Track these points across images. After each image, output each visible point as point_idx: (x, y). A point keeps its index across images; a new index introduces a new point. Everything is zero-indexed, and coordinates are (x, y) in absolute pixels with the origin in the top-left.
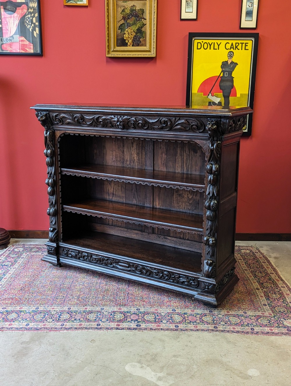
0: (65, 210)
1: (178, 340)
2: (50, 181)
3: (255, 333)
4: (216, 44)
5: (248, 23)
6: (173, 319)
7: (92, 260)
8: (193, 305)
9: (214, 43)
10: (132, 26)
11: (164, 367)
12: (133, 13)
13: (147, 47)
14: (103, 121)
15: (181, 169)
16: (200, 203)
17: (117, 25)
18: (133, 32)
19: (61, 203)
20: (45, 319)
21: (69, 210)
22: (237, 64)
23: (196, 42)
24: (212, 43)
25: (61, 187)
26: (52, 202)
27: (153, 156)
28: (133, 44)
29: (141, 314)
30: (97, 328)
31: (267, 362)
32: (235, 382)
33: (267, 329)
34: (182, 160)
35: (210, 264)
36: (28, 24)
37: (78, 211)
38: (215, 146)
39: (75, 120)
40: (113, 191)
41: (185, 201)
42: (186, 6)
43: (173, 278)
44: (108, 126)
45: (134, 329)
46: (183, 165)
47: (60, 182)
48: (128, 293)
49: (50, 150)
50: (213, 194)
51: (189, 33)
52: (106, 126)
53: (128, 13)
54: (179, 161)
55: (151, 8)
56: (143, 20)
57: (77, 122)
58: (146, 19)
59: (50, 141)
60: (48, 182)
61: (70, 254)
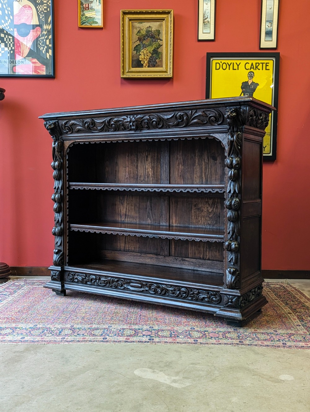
0: (73, 229)
1: (197, 351)
2: (57, 196)
3: (287, 347)
4: (235, 64)
5: (268, 43)
6: (191, 335)
7: (101, 283)
8: (215, 325)
9: (233, 63)
10: (147, 47)
11: (180, 372)
12: (149, 34)
13: (163, 68)
14: (115, 124)
15: (200, 180)
16: (221, 216)
17: (133, 47)
18: (149, 53)
19: (68, 222)
20: (43, 334)
21: (76, 229)
22: (258, 85)
23: (214, 62)
24: (231, 63)
25: (68, 203)
26: (58, 220)
27: (169, 168)
28: (149, 65)
29: (155, 331)
30: (103, 341)
31: (302, 370)
32: (265, 385)
33: (301, 344)
34: (200, 170)
35: (233, 272)
36: (41, 46)
38: (235, 137)
39: (85, 126)
40: (126, 212)
41: (204, 215)
42: (204, 27)
43: (192, 295)
44: (120, 129)
45: (145, 342)
46: (202, 175)
47: (68, 198)
48: (140, 315)
49: (58, 161)
50: (235, 190)
51: (207, 53)
52: (118, 130)
53: (144, 34)
54: (197, 171)
55: (168, 28)
56: (159, 41)
57: (88, 127)
58: (162, 40)
59: (59, 152)
60: (55, 197)
61: (76, 279)
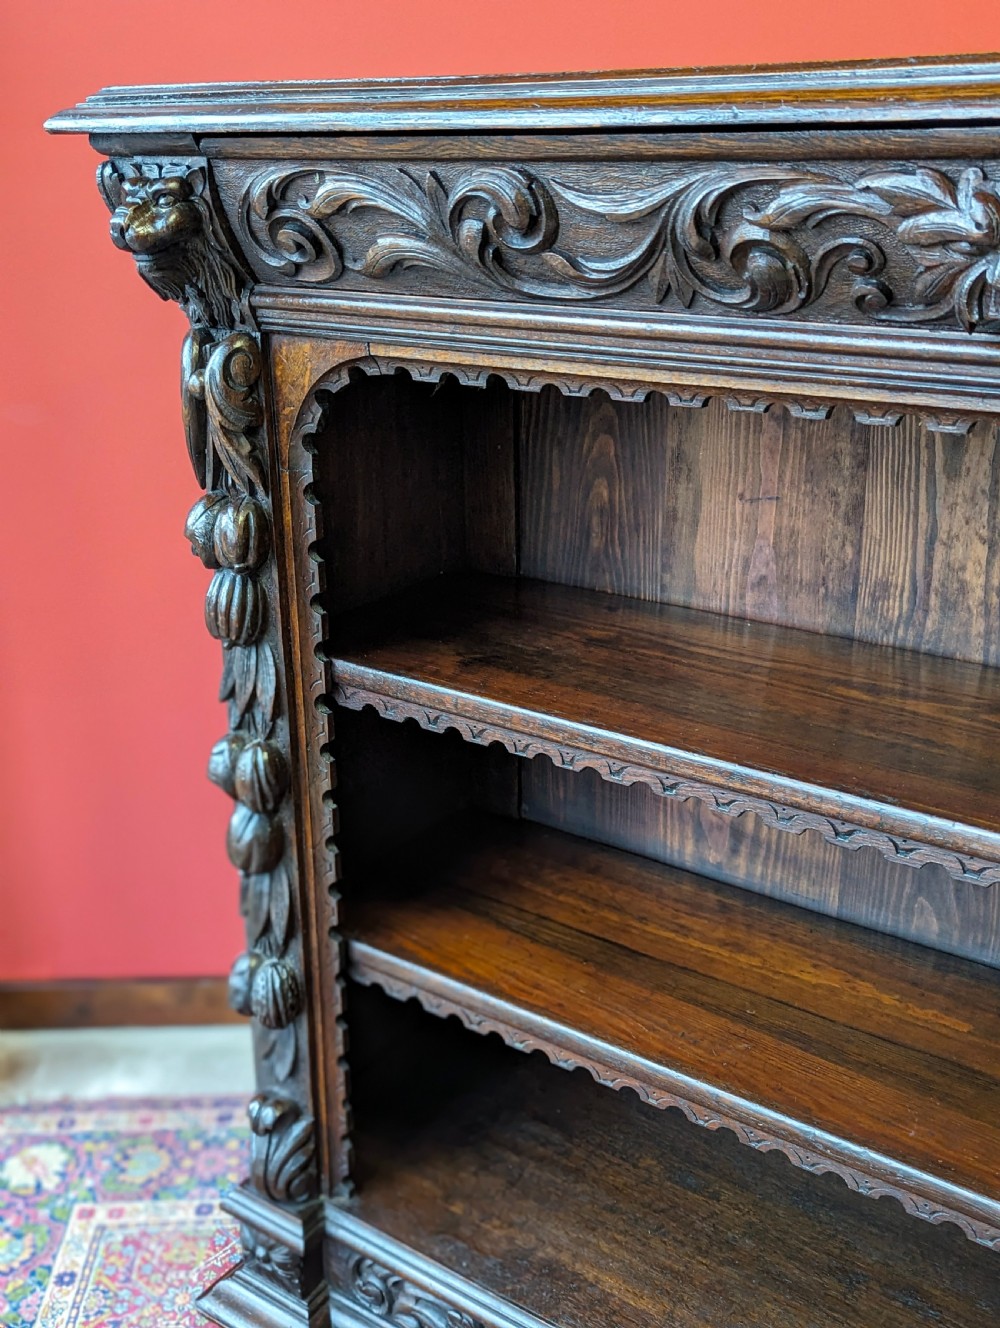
2: (245, 762)
14: (781, 242)
19: (335, 930)
21: (397, 984)
25: (330, 806)
26: (263, 917)
37: (472, 1016)
39: (455, 234)
44: (826, 301)
47: (326, 769)
49: (237, 510)
52: (804, 303)
57: (480, 252)
59: (235, 436)
60: (233, 766)
61: (408, 1312)
